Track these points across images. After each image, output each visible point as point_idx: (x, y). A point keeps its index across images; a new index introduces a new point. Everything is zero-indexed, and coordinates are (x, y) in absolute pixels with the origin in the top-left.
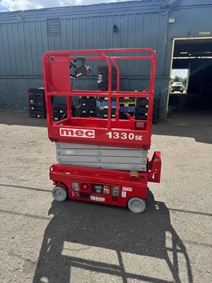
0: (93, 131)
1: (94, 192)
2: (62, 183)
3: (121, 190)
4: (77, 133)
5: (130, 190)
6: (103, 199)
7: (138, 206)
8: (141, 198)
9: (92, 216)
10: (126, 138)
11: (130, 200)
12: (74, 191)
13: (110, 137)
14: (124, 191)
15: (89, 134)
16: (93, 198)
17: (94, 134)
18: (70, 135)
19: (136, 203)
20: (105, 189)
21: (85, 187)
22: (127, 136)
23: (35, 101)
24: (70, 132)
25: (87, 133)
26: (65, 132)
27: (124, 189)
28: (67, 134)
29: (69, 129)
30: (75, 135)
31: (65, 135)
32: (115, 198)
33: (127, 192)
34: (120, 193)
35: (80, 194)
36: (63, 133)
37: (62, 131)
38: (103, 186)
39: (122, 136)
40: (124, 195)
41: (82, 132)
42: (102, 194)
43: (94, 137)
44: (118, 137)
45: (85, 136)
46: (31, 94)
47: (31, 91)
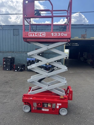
0: (45, 33)
1: (43, 107)
2: (28, 103)
3: (56, 105)
4: (37, 34)
5: (60, 104)
6: (48, 110)
7: (64, 112)
8: (65, 108)
9: (44, 119)
10: (60, 35)
11: (61, 110)
12: (34, 107)
13: (53, 35)
14: (58, 105)
15: (43, 34)
16: (43, 110)
17: (45, 34)
18: (33, 36)
19: (63, 111)
20: (49, 105)
21: (39, 104)
22: (61, 34)
23: (6, 63)
24: (33, 34)
25: (42, 35)
26: (31, 34)
27: (58, 104)
28: (32, 35)
29: (33, 33)
30: (36, 36)
31: (31, 36)
32: (53, 109)
33: (59, 106)
34: (56, 107)
35: (37, 108)
36: (30, 35)
37: (30, 34)
38: (48, 104)
39: (58, 34)
40: (58, 107)
41: (40, 34)
42: (47, 108)
43: (45, 36)
44: (56, 35)
45: (41, 36)
46: (4, 59)
47: (4, 58)
